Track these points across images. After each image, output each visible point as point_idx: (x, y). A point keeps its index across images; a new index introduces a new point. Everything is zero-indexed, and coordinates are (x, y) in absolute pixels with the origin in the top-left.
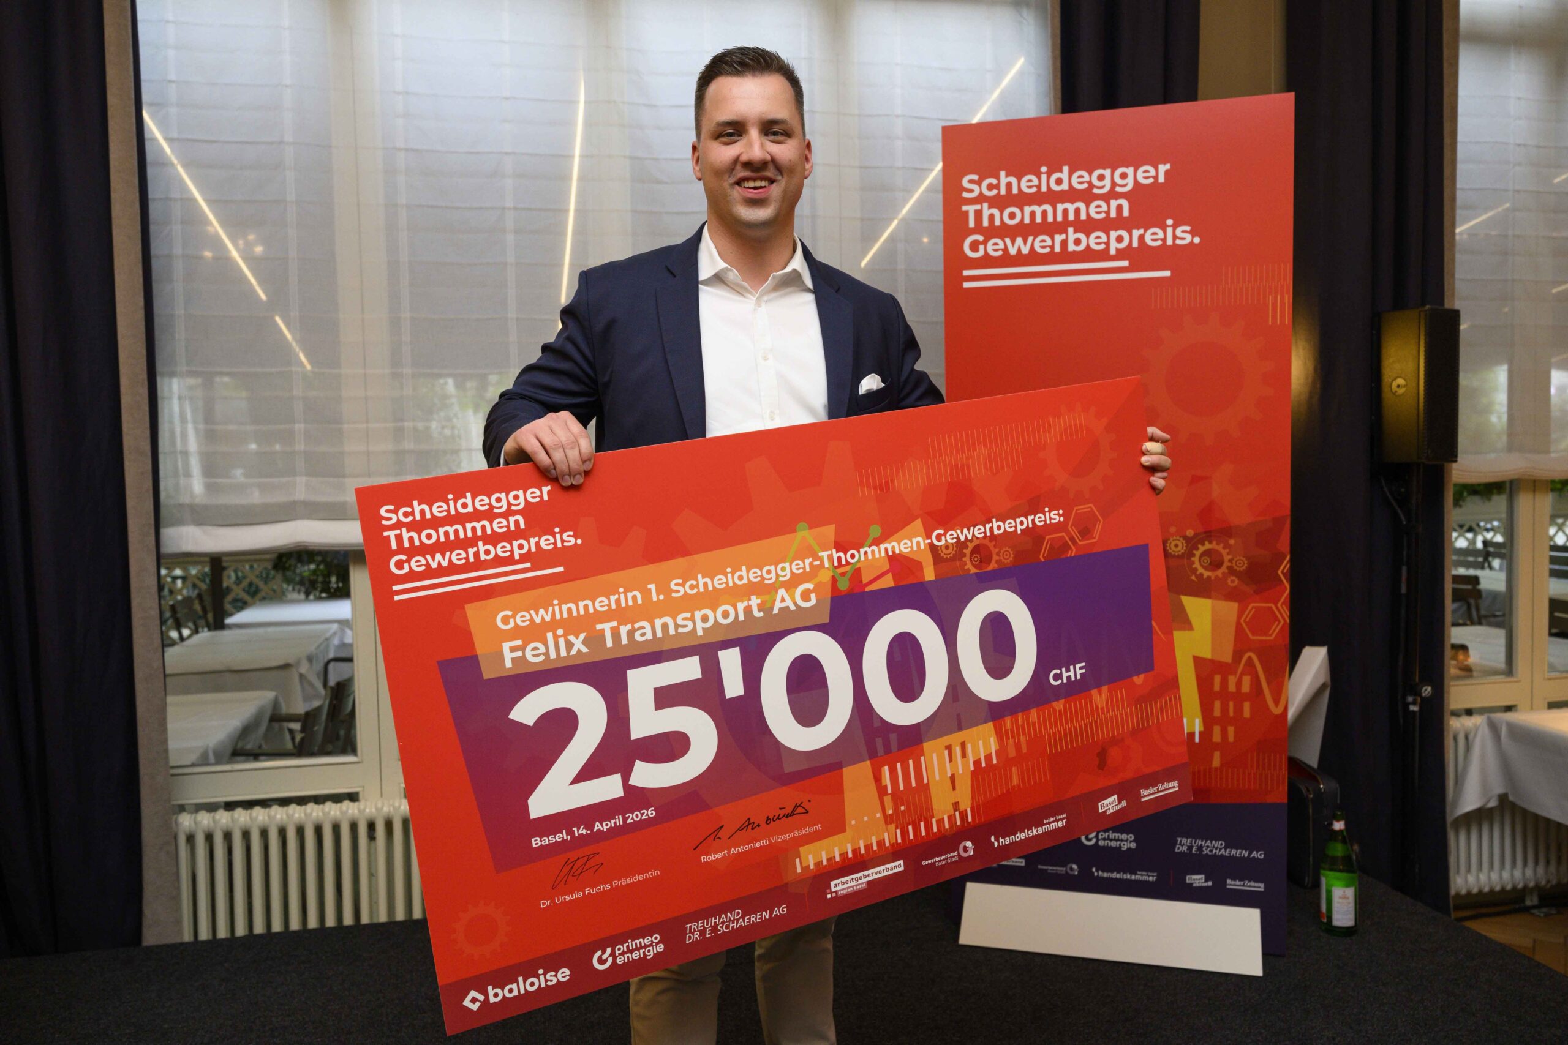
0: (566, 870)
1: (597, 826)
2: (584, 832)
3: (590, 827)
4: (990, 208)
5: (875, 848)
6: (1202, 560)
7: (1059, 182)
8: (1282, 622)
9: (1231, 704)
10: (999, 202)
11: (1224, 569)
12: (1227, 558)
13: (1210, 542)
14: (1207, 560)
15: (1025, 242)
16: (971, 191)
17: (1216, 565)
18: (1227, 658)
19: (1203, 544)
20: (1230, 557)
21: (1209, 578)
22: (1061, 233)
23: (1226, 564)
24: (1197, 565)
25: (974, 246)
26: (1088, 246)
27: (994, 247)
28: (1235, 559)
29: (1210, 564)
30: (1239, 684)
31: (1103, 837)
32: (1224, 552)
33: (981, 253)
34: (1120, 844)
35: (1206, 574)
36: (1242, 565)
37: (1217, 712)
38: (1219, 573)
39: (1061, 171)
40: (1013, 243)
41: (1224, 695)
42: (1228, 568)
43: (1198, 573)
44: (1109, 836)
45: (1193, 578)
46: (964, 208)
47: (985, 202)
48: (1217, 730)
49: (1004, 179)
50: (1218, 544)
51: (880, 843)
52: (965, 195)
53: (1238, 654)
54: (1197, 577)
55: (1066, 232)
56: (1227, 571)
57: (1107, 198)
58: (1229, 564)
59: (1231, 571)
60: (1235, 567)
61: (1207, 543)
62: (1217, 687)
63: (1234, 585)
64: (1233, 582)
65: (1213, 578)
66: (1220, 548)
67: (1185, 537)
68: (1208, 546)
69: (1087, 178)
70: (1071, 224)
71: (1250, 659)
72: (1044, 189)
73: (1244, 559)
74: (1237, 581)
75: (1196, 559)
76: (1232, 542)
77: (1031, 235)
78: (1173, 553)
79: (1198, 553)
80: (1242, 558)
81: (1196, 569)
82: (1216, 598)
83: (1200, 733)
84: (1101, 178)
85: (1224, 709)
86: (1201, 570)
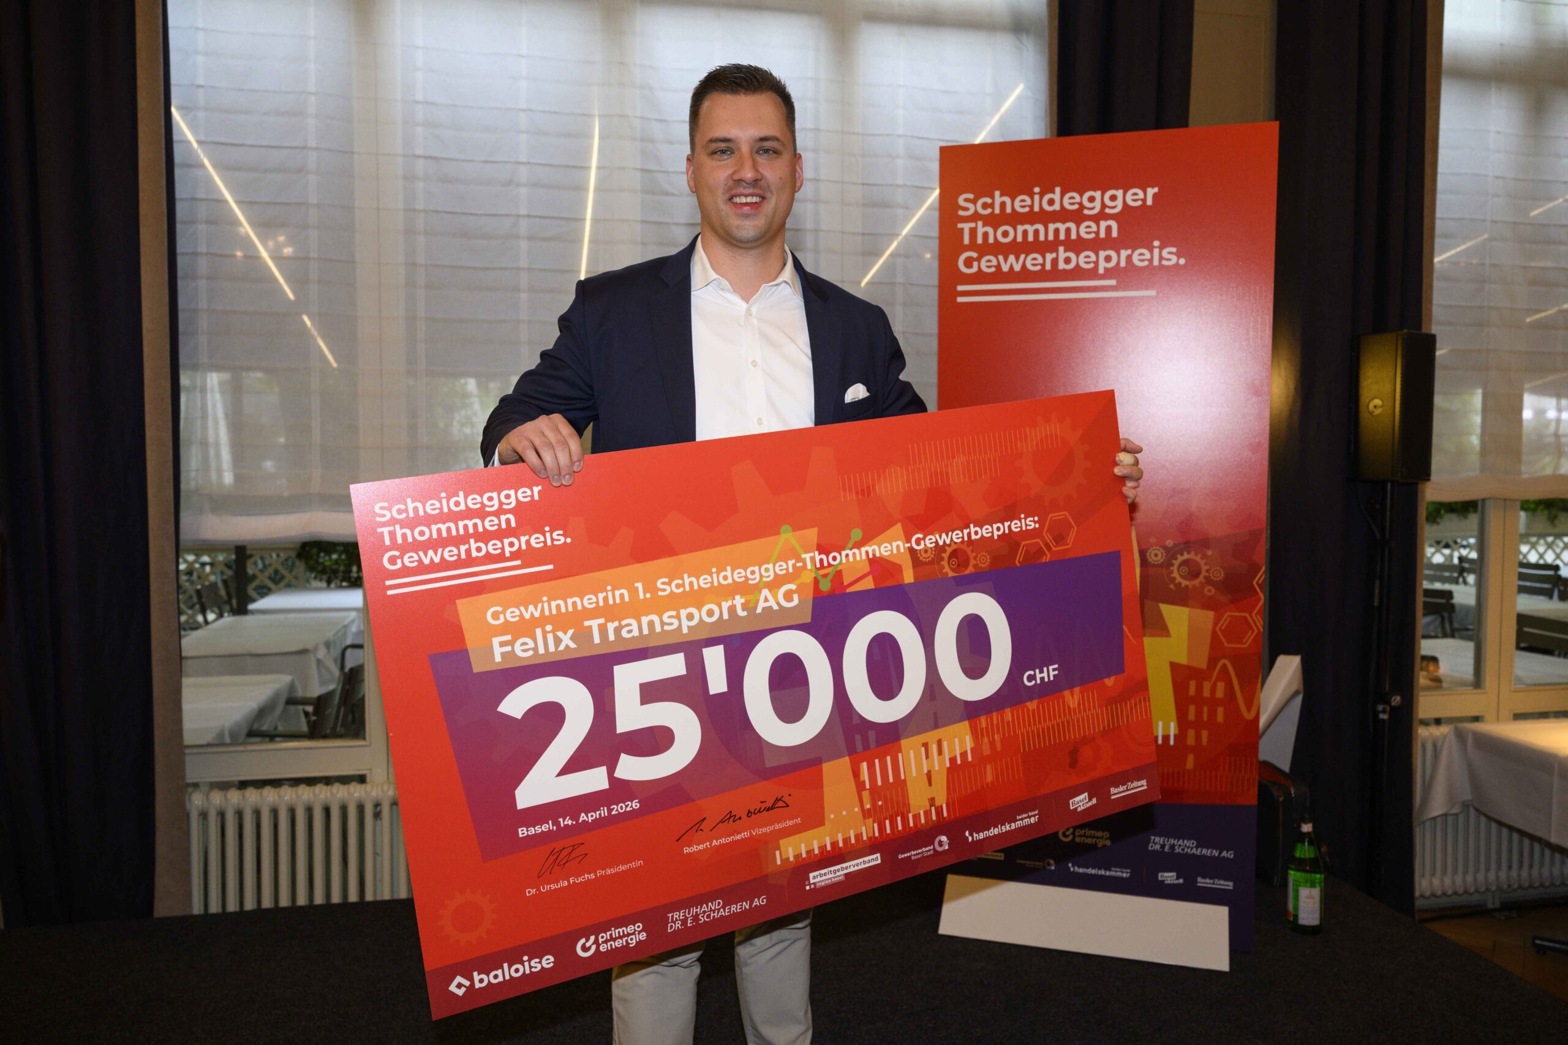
0: (552, 858)
1: (583, 817)
2: (570, 822)
3: (575, 818)
4: (984, 226)
5: (853, 841)
6: (1180, 571)
7: (1051, 202)
8: (1256, 631)
9: (1205, 709)
10: (994, 221)
11: (1201, 578)
12: (1204, 568)
13: (1189, 553)
14: (1185, 569)
15: (1017, 259)
16: (967, 209)
17: (1194, 574)
18: (1202, 663)
19: (1182, 555)
20: (1207, 567)
21: (1187, 586)
22: (1051, 252)
23: (1204, 573)
24: (1175, 574)
25: (968, 263)
26: (1078, 265)
27: (987, 264)
28: (1213, 570)
29: (1188, 574)
30: (1213, 690)
31: (1080, 834)
32: (1202, 562)
33: (975, 269)
34: (1096, 841)
35: (1184, 583)
36: (1219, 575)
37: (1192, 716)
38: (1197, 582)
39: (1053, 192)
40: (1006, 260)
41: (1199, 700)
42: (1206, 577)
43: (1177, 581)
44: (1085, 833)
45: (1172, 586)
46: (960, 226)
47: (980, 220)
48: (1191, 733)
49: (998, 198)
50: (1196, 554)
51: (858, 837)
52: (961, 213)
53: (1212, 661)
54: (1175, 585)
55: (1057, 251)
56: (1204, 581)
57: (1097, 219)
58: (1207, 574)
59: (1209, 581)
60: (1212, 577)
61: (1185, 553)
62: (1192, 691)
63: (1209, 594)
64: (1210, 591)
65: (1190, 587)
66: (1198, 558)
67: (1165, 548)
68: (1186, 556)
69: (1078, 199)
70: (1062, 243)
71: (1224, 665)
72: (1036, 209)
73: (1221, 570)
74: (1213, 591)
75: (1175, 568)
76: (1209, 553)
77: (1023, 253)
78: (1153, 562)
79: (1176, 563)
80: (1218, 568)
81: (1174, 579)
82: (1193, 607)
83: (1175, 736)
84: (1092, 199)
85: (1199, 713)
86: (1179, 579)
